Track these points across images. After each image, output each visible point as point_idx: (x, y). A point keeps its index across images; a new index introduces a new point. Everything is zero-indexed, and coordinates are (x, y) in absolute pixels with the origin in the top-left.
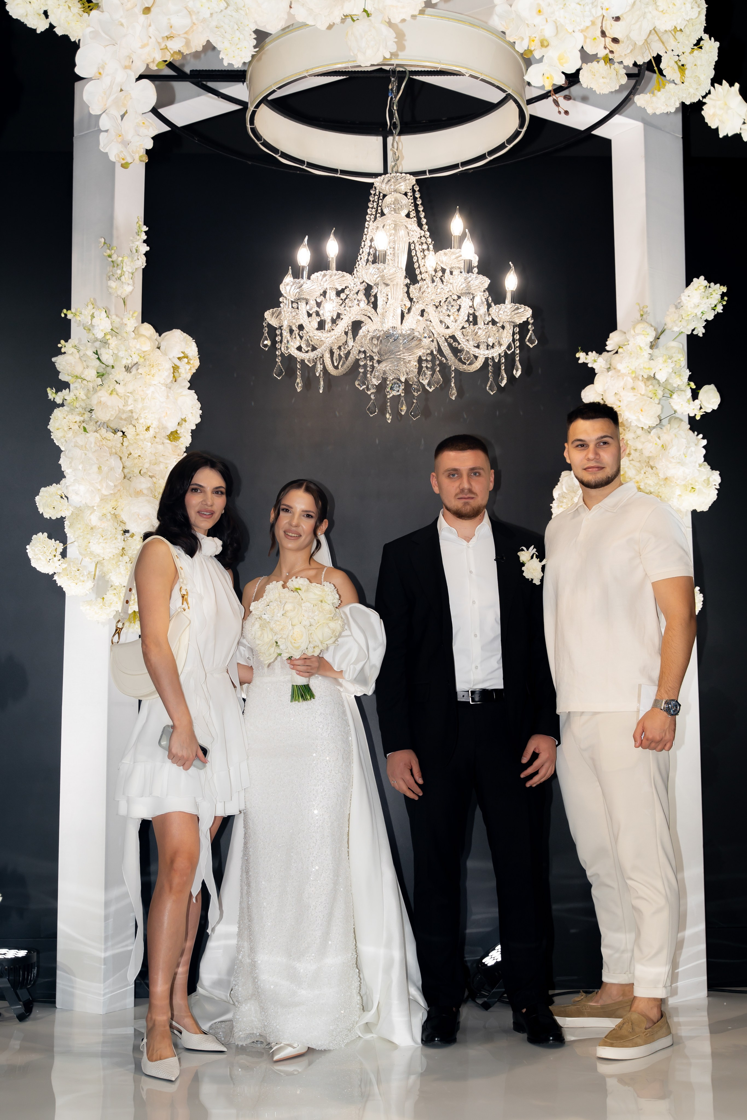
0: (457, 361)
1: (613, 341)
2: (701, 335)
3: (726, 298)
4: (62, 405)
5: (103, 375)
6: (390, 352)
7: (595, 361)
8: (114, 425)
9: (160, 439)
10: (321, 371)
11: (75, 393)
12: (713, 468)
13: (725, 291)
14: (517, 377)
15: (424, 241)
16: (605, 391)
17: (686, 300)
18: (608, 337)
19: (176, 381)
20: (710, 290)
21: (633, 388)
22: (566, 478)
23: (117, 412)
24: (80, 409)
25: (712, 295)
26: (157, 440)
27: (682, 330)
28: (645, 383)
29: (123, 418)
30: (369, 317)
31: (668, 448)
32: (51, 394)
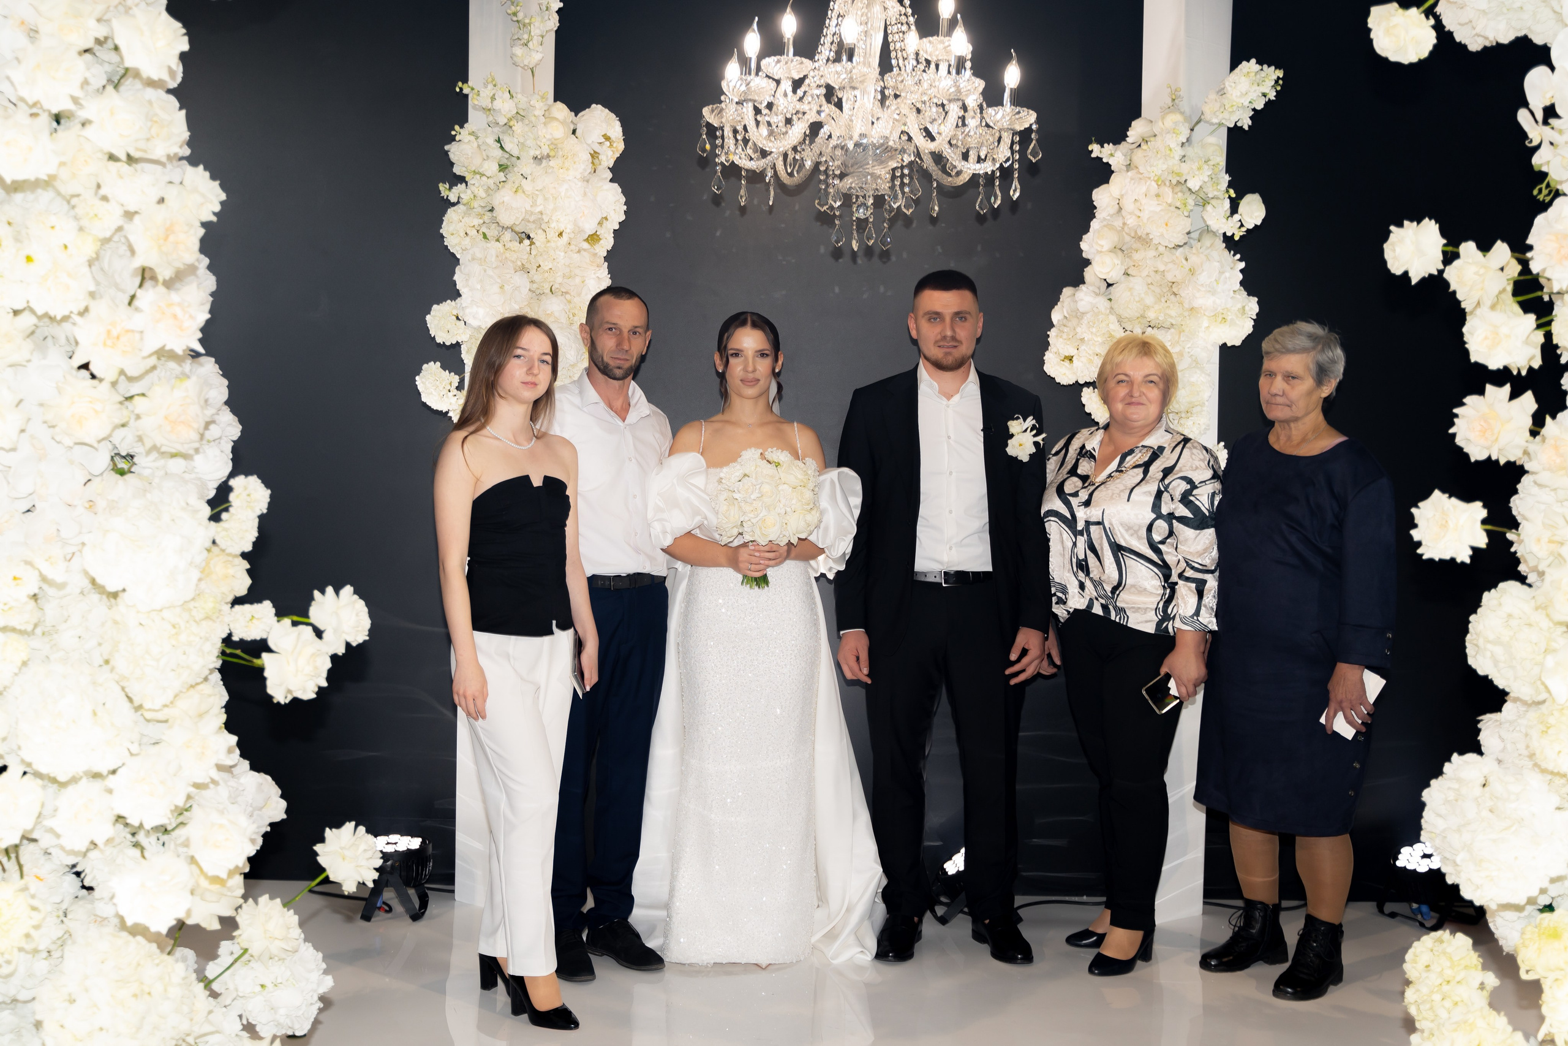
0: (940, 173)
1: (1137, 130)
2: (1246, 128)
3: (1281, 82)
4: (458, 202)
5: (506, 168)
6: (857, 164)
7: (1112, 155)
8: (518, 229)
9: (576, 246)
10: (771, 177)
11: (473, 190)
12: (1249, 295)
13: (1281, 76)
14: (1014, 199)
15: (904, 22)
16: (1122, 196)
17: (1231, 86)
18: (1130, 126)
19: (595, 172)
20: (1263, 74)
21: (1158, 195)
22: (1069, 299)
23: (524, 215)
24: (480, 210)
25: (1264, 81)
26: (572, 247)
27: (1223, 121)
28: (1173, 188)
29: (531, 220)
30: (833, 118)
31: (1197, 273)
32: (443, 188)
